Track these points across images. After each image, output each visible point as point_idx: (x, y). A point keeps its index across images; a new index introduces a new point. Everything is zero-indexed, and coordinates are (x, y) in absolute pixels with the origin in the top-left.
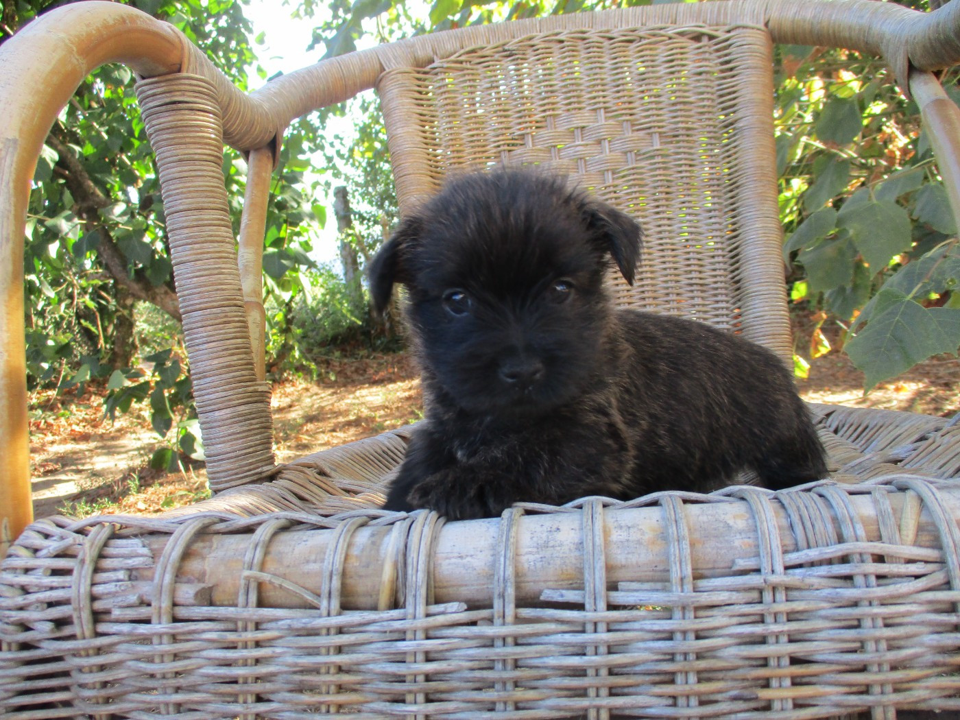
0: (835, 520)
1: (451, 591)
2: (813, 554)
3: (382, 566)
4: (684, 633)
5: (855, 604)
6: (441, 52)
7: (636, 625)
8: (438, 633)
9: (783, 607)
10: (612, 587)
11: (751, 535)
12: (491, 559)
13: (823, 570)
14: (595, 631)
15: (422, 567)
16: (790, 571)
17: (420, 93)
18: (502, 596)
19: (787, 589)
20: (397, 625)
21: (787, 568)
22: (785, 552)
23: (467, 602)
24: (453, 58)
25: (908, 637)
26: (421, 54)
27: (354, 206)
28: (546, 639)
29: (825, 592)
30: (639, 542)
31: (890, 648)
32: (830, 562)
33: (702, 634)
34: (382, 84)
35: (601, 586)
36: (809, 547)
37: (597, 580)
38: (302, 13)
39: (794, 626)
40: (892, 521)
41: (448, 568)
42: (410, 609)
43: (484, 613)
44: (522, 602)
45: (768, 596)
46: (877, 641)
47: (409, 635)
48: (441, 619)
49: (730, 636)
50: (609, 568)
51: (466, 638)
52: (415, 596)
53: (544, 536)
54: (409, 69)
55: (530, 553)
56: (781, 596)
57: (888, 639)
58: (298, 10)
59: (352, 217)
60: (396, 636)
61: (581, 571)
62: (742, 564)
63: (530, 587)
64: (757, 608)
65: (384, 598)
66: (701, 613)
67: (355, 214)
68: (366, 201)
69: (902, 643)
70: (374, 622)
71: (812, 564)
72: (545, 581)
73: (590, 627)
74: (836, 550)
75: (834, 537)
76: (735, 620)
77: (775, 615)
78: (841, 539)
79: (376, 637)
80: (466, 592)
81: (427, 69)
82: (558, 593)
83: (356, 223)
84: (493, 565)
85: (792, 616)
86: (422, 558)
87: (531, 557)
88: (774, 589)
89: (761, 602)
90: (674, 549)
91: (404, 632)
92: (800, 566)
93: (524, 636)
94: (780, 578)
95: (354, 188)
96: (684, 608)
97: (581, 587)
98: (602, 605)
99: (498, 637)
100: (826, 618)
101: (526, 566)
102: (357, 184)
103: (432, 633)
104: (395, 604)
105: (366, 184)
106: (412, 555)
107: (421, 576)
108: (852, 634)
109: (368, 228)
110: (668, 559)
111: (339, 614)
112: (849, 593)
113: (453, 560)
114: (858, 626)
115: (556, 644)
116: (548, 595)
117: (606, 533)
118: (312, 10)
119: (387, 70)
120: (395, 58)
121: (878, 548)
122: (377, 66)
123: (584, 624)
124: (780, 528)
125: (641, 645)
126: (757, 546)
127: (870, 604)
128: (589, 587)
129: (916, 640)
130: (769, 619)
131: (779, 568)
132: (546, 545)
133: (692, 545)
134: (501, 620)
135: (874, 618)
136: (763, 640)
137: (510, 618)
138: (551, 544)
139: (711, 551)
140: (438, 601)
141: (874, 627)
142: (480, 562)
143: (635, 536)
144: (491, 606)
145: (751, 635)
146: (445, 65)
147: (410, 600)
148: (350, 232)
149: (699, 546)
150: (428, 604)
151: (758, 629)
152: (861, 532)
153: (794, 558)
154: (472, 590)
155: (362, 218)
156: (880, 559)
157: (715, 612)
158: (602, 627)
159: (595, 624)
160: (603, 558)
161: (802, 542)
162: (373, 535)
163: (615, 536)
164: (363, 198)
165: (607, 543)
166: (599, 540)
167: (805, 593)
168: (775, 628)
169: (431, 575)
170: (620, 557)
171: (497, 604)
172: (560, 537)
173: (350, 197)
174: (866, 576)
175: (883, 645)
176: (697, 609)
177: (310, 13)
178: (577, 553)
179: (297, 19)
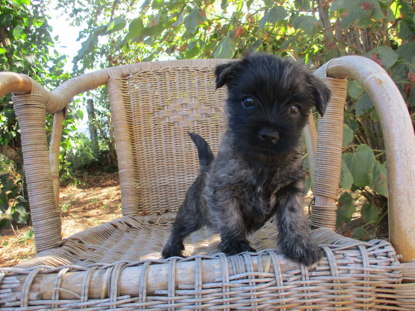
0: (245, 265)
1: (125, 291)
2: (238, 276)
3: (102, 284)
4: (198, 302)
5: (249, 292)
6: (132, 72)
7: (184, 301)
8: (121, 306)
9: (228, 293)
10: (177, 288)
11: (220, 270)
12: (139, 280)
13: (240, 281)
14: (171, 303)
15: (116, 284)
16: (231, 282)
17: (124, 88)
18: (142, 293)
19: (230, 287)
20: (107, 304)
21: (230, 281)
22: (230, 276)
23: (130, 295)
24: (136, 75)
25: (263, 301)
26: (125, 72)
27: (95, 107)
28: (156, 306)
29: (240, 288)
30: (186, 274)
31: (259, 305)
32: (243, 278)
33: (204, 302)
34: (109, 84)
35: (173, 289)
36: (237, 274)
37: (172, 287)
38: (75, 24)
39: (231, 299)
40: (261, 265)
41: (125, 284)
42: (111, 298)
43: (136, 299)
44: (148, 294)
45: (224, 290)
46: (255, 302)
47: (111, 307)
48: (121, 301)
49: (212, 303)
50: (176, 282)
51: (130, 307)
52: (113, 294)
53: (156, 272)
54: (120, 78)
55: (152, 278)
56: (228, 290)
57: (258, 302)
58: (73, 22)
59: (95, 112)
60: (106, 308)
61: (167, 283)
62: (217, 280)
63: (151, 290)
64: (220, 294)
65: (103, 295)
66: (204, 296)
67: (96, 111)
68: (101, 106)
69: (262, 303)
70: (99, 303)
71: (238, 279)
72: (156, 287)
73: (169, 302)
74: (245, 275)
75: (244, 270)
76: (214, 298)
77: (226, 295)
78: (246, 271)
79: (100, 308)
80: (130, 292)
81: (127, 78)
82: (160, 291)
83: (97, 115)
84: (140, 283)
85: (231, 296)
86: (116, 281)
87: (152, 280)
88: (226, 287)
89: (222, 292)
90: (197, 276)
91: (109, 306)
92: (234, 280)
93: (148, 306)
94: (228, 284)
95: (96, 100)
96: (199, 295)
97: (167, 289)
98: (173, 294)
99: (140, 306)
100: (240, 296)
101: (150, 282)
102: (98, 98)
103: (118, 306)
104: (107, 297)
105: (102, 98)
106: (113, 280)
107: (116, 287)
108: (247, 301)
109: (102, 117)
110: (195, 278)
111: (87, 301)
112: (247, 288)
113: (126, 281)
114: (250, 298)
115: (159, 308)
116: (157, 292)
117: (176, 271)
118: (79, 23)
119: (111, 78)
120: (114, 73)
121: (257, 274)
122: (107, 77)
123: (167, 301)
124: (229, 268)
125: (185, 307)
126: (222, 274)
127: (253, 292)
128: (169, 289)
129: (266, 302)
130: (224, 297)
131: (228, 281)
132: (157, 275)
133: (202, 274)
134: (141, 301)
135: (254, 295)
136: (222, 304)
137: (144, 300)
138: (159, 275)
139: (208, 276)
140: (121, 295)
141: (254, 298)
142: (135, 282)
143: (185, 272)
144: (138, 296)
145: (218, 302)
146: (134, 77)
147: (112, 295)
148: (94, 119)
149: (204, 274)
150: (118, 296)
151: (220, 300)
152: (252, 269)
153: (233, 277)
154: (132, 291)
155: (99, 113)
156: (257, 277)
157: (208, 296)
158: (173, 302)
159: (171, 301)
160: (174, 279)
161: (235, 273)
162: (100, 273)
163: (179, 272)
164: (100, 105)
165: (176, 274)
166: (173, 274)
167: (235, 289)
168: (225, 300)
169: (118, 286)
170: (180, 279)
171: (140, 295)
172: (162, 272)
173: (94, 104)
174: (252, 283)
175: (256, 304)
176: (202, 295)
177: (78, 24)
178: (167, 278)
179: (72, 26)
